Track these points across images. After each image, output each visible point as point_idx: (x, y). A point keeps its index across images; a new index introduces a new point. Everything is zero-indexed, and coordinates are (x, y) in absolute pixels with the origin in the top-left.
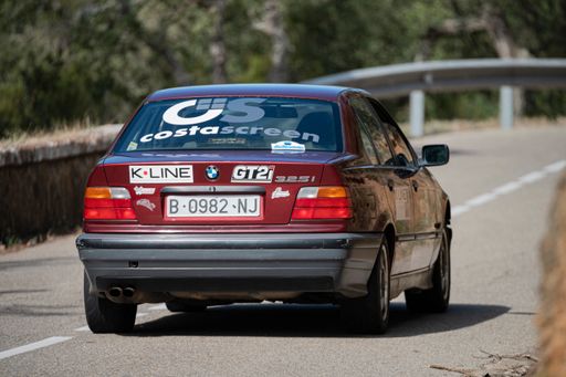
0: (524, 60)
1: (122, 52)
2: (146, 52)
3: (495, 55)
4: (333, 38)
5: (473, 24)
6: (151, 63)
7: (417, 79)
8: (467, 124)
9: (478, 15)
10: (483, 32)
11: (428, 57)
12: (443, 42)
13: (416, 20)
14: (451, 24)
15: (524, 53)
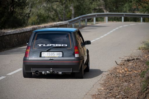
0: (108, 13)
1: (51, 12)
2: (54, 12)
3: (103, 12)
4: (80, 10)
5: (101, 8)
6: (55, 13)
7: (95, 16)
8: (101, 22)
9: (101, 6)
10: (102, 9)
11: (94, 13)
12: (96, 10)
13: (92, 7)
14: (97, 8)
15: (108, 12)
